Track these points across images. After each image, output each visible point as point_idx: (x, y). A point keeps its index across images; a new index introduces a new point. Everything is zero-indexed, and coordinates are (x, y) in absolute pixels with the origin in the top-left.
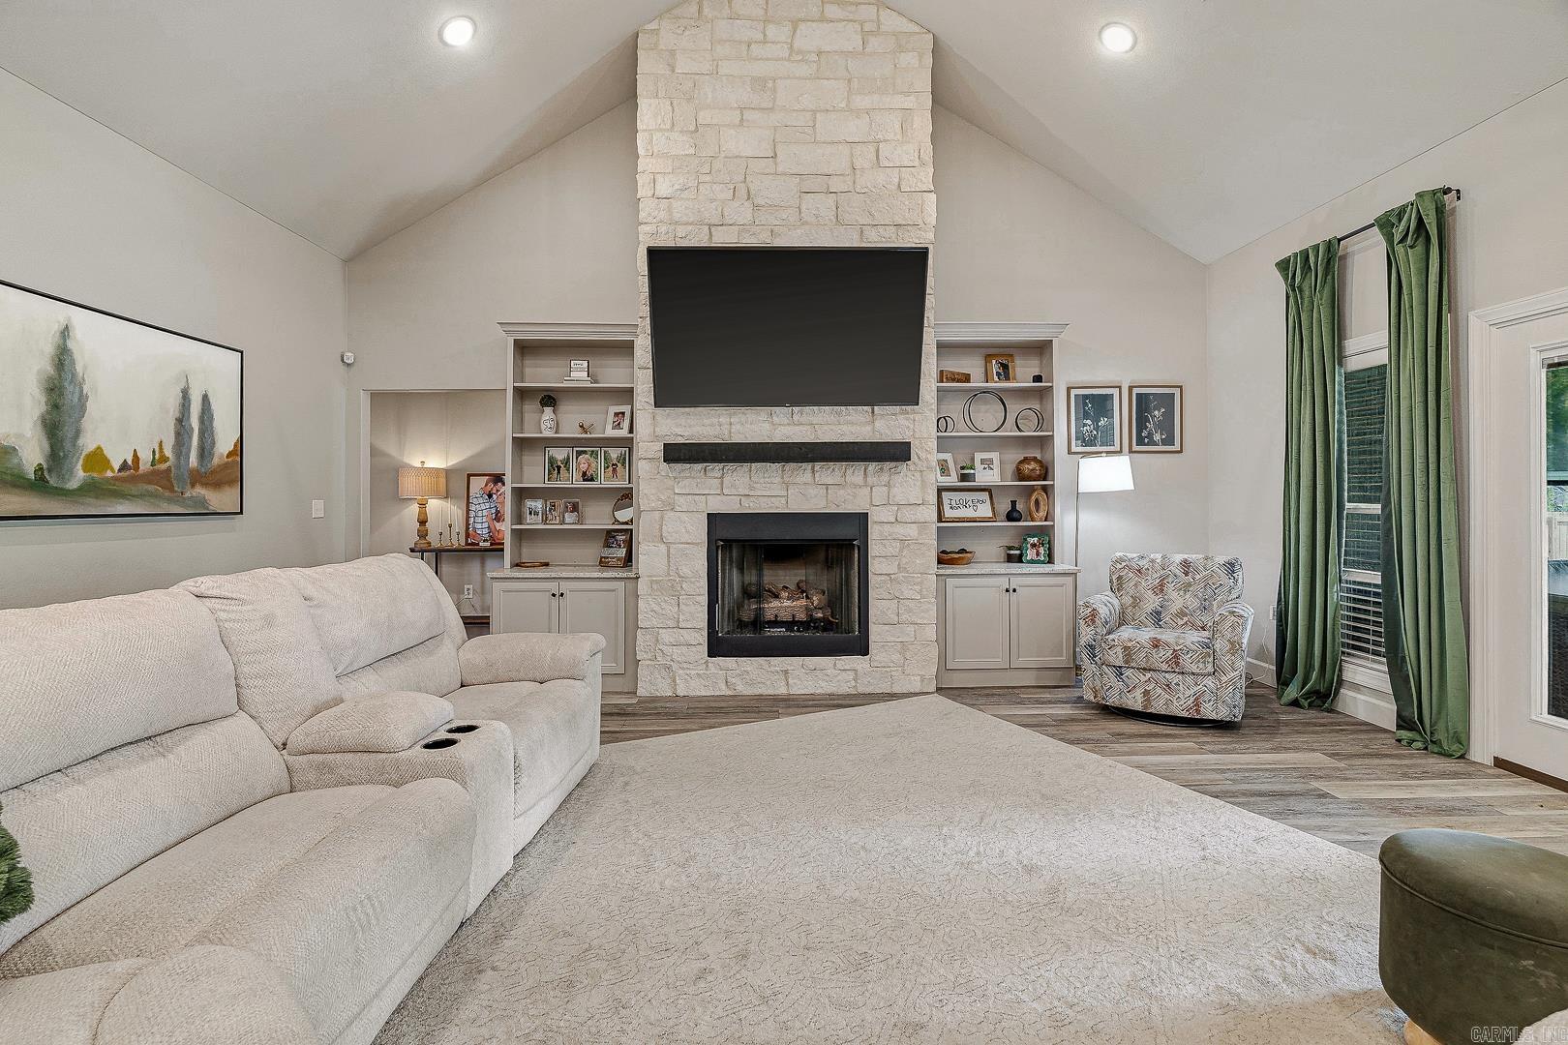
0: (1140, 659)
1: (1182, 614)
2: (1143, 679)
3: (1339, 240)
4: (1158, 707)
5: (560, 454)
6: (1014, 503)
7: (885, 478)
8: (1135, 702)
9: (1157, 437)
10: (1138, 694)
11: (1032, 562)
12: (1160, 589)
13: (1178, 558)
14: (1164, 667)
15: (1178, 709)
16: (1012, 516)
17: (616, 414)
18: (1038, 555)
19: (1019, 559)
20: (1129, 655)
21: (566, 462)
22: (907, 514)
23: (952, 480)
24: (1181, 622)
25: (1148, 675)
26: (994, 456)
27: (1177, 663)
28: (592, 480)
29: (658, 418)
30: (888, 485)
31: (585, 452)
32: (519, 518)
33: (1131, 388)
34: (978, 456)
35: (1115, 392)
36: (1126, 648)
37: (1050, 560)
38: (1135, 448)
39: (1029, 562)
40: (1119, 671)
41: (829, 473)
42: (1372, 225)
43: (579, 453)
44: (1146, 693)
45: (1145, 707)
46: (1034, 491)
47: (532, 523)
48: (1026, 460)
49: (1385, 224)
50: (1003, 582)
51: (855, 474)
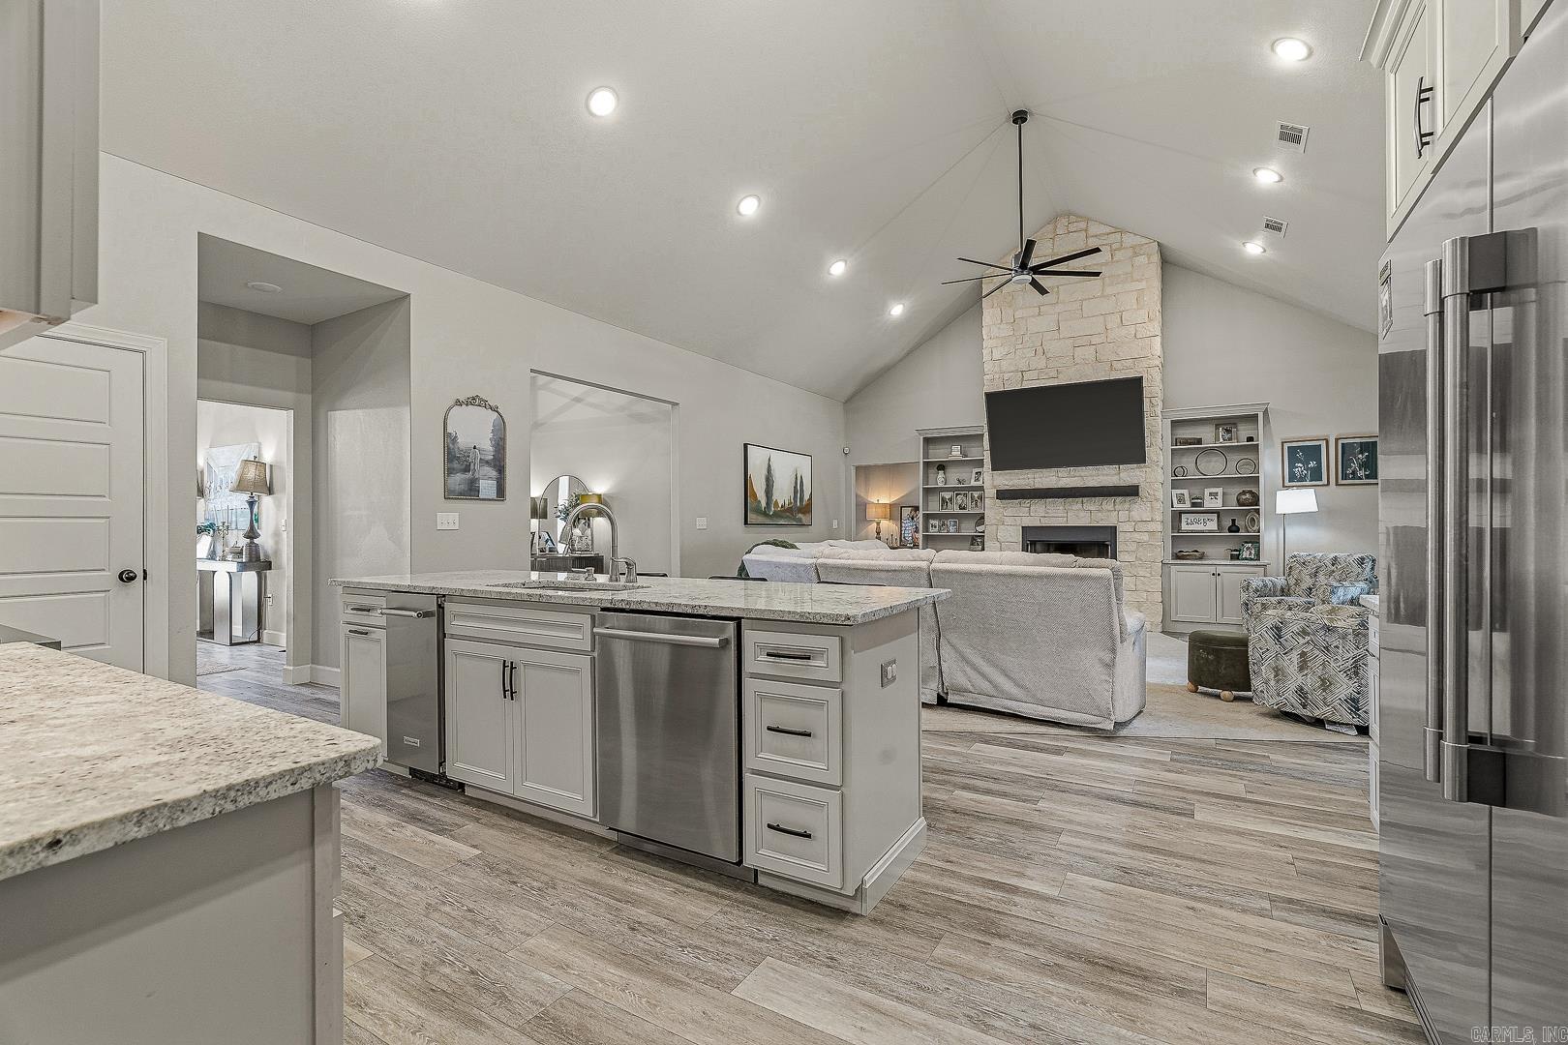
5: (947, 495)
6: (1233, 521)
7: (1127, 506)
9: (1361, 473)
11: (1246, 559)
13: (1331, 555)
16: (1234, 528)
17: (977, 473)
18: (1250, 554)
19: (1237, 557)
21: (951, 499)
22: (1141, 527)
23: (1187, 506)
26: (1220, 491)
28: (964, 508)
30: (1129, 510)
31: (960, 494)
32: (926, 529)
33: (1337, 440)
34: (1207, 491)
35: (1324, 443)
37: (1258, 558)
38: (1341, 482)
39: (1244, 559)
41: (1092, 504)
43: (957, 494)
46: (1249, 513)
47: (933, 531)
48: (1244, 493)
50: (1212, 569)
51: (1108, 504)
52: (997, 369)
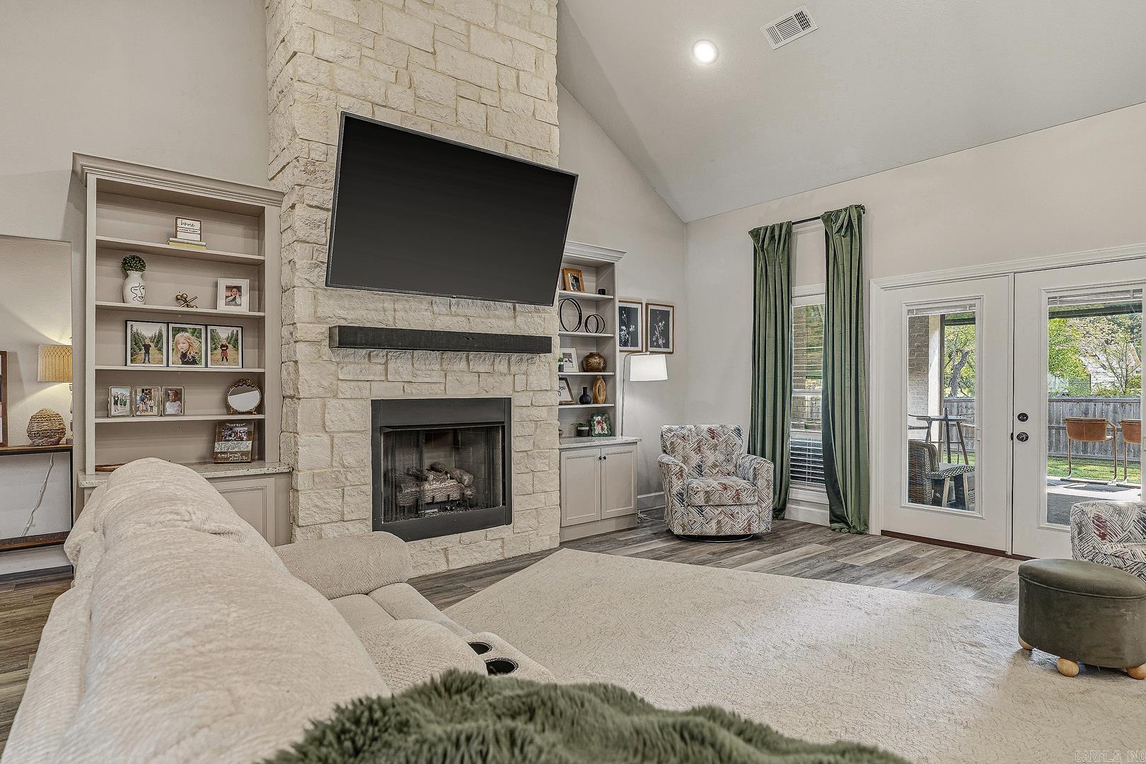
0: (715, 499)
1: (715, 466)
2: (717, 512)
3: (793, 224)
4: (727, 531)
5: (148, 331)
6: (585, 389)
7: (524, 367)
8: (711, 529)
9: (660, 342)
10: (713, 524)
11: (600, 435)
12: (698, 450)
13: (705, 427)
14: (731, 502)
15: (738, 530)
16: (584, 400)
17: (229, 288)
18: (603, 429)
19: (589, 434)
20: (708, 497)
21: (158, 340)
22: (541, 399)
24: (715, 471)
25: (720, 509)
26: (572, 351)
27: (738, 499)
28: (194, 362)
29: (321, 298)
30: (526, 374)
31: (184, 330)
32: (103, 408)
33: (647, 305)
35: (639, 306)
36: (707, 492)
37: (612, 433)
38: (650, 349)
39: (597, 436)
40: (700, 509)
41: (481, 363)
42: (818, 218)
43: (177, 331)
44: (719, 522)
45: (718, 532)
46: (599, 379)
47: (119, 414)
48: (591, 355)
49: (828, 218)
50: (597, 452)
51: (501, 363)
52: (323, 78)
